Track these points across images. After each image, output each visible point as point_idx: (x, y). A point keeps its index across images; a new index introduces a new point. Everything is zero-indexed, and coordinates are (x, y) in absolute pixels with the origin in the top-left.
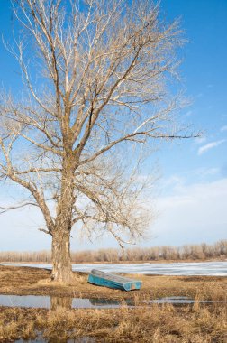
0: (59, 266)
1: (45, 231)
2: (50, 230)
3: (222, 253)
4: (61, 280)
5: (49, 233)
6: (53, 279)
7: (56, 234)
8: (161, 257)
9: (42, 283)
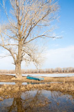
0: (18, 74)
1: (13, 64)
2: (15, 63)
3: (57, 71)
4: (19, 78)
5: (15, 64)
6: (16, 78)
7: (17, 65)
8: (38, 72)
9: (13, 79)
